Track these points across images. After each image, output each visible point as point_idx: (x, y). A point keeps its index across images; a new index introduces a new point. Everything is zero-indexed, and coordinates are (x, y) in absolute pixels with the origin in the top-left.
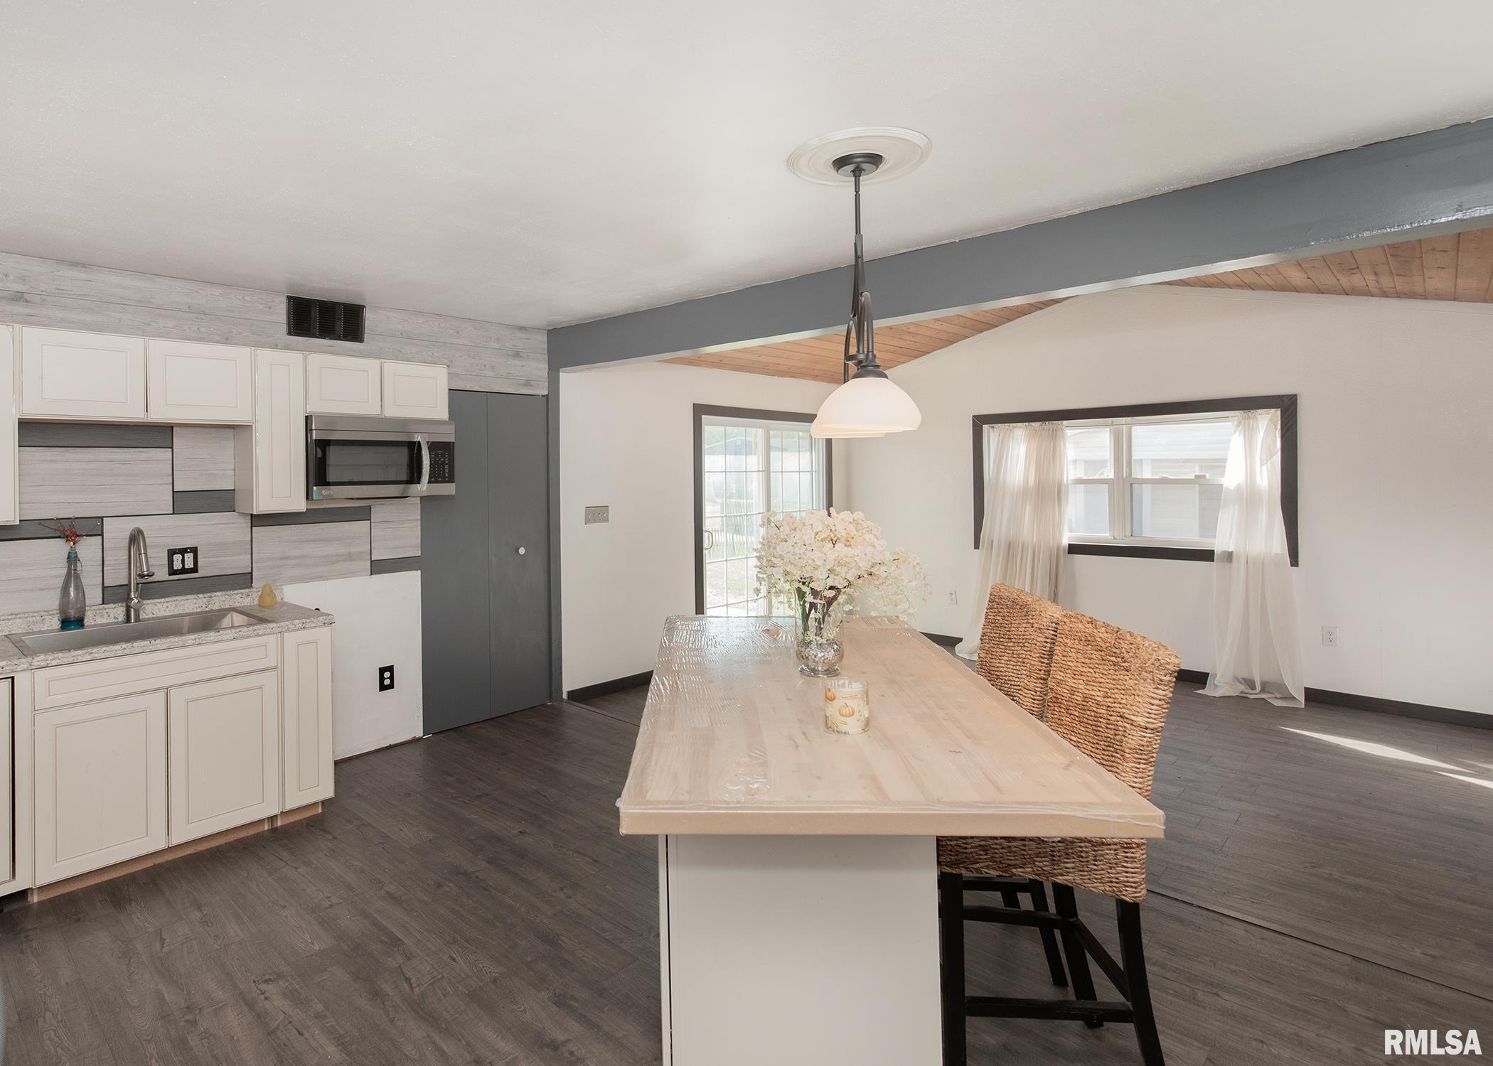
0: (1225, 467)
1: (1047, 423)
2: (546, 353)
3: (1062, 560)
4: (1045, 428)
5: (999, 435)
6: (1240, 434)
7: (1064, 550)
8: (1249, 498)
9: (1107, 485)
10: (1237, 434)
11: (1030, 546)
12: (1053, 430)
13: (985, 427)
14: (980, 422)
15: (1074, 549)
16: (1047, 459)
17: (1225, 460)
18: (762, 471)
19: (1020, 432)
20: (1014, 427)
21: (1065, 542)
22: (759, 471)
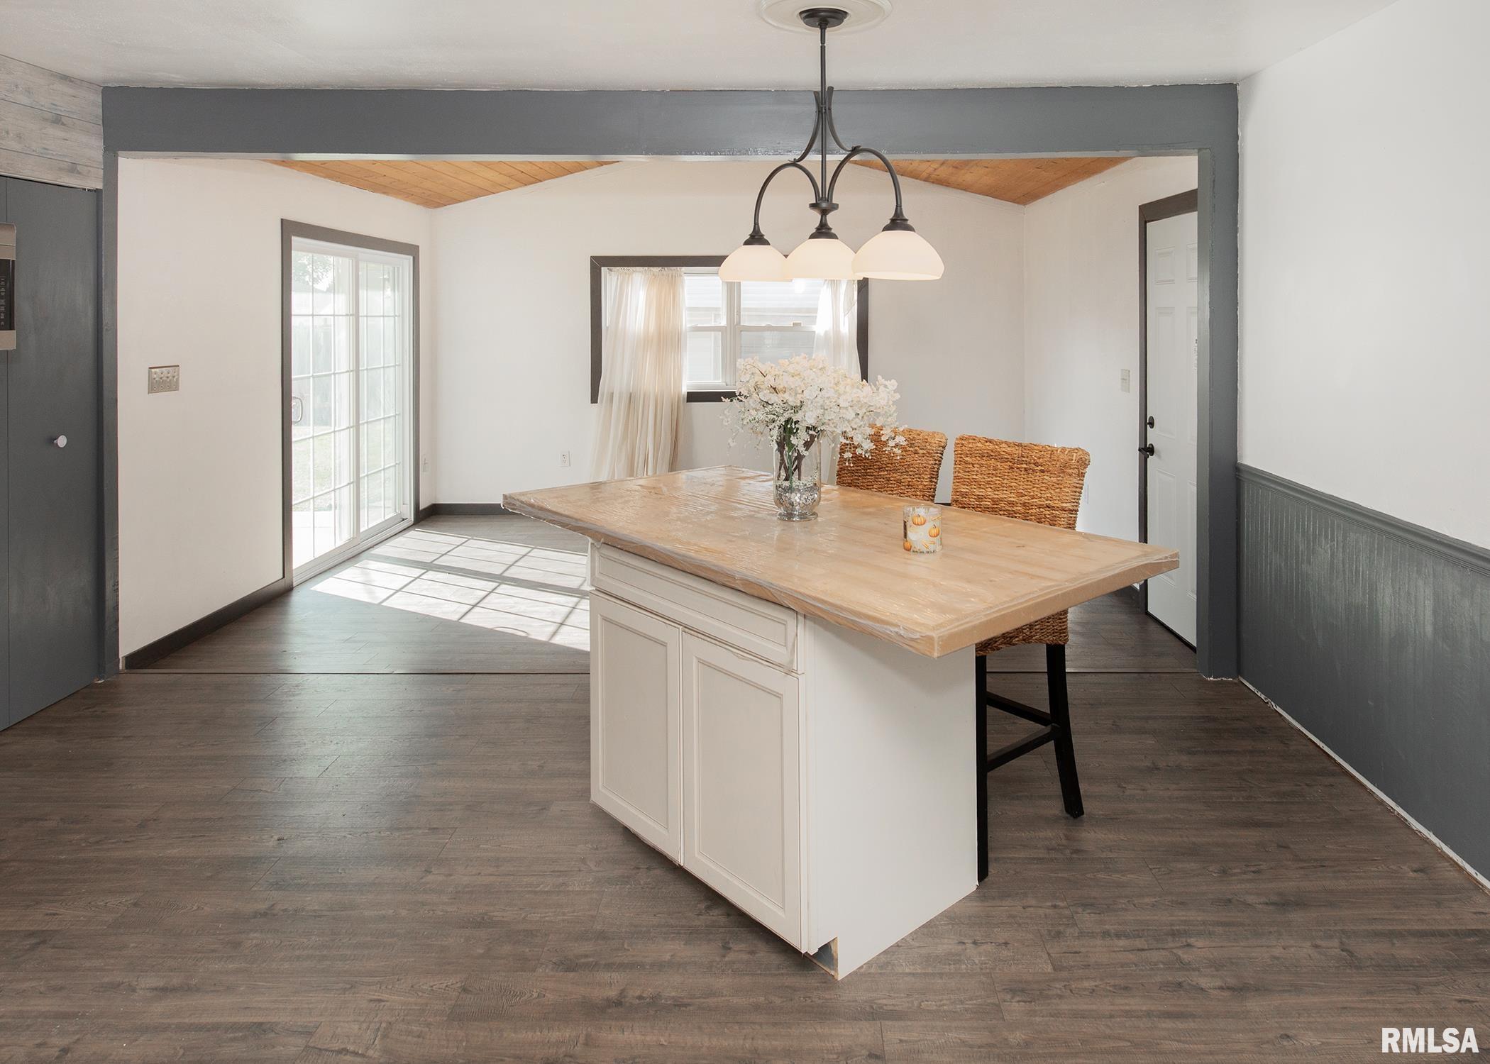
0: (816, 317)
1: (666, 268)
2: (101, 123)
3: (682, 408)
4: (665, 273)
5: (618, 279)
6: (827, 287)
7: (684, 399)
8: (834, 342)
9: (720, 333)
10: (825, 286)
11: (651, 396)
12: (672, 276)
13: (604, 269)
14: (599, 264)
15: (693, 397)
16: (667, 305)
17: (816, 310)
18: (351, 315)
19: (638, 276)
20: (636, 271)
21: (685, 390)
22: (347, 315)
